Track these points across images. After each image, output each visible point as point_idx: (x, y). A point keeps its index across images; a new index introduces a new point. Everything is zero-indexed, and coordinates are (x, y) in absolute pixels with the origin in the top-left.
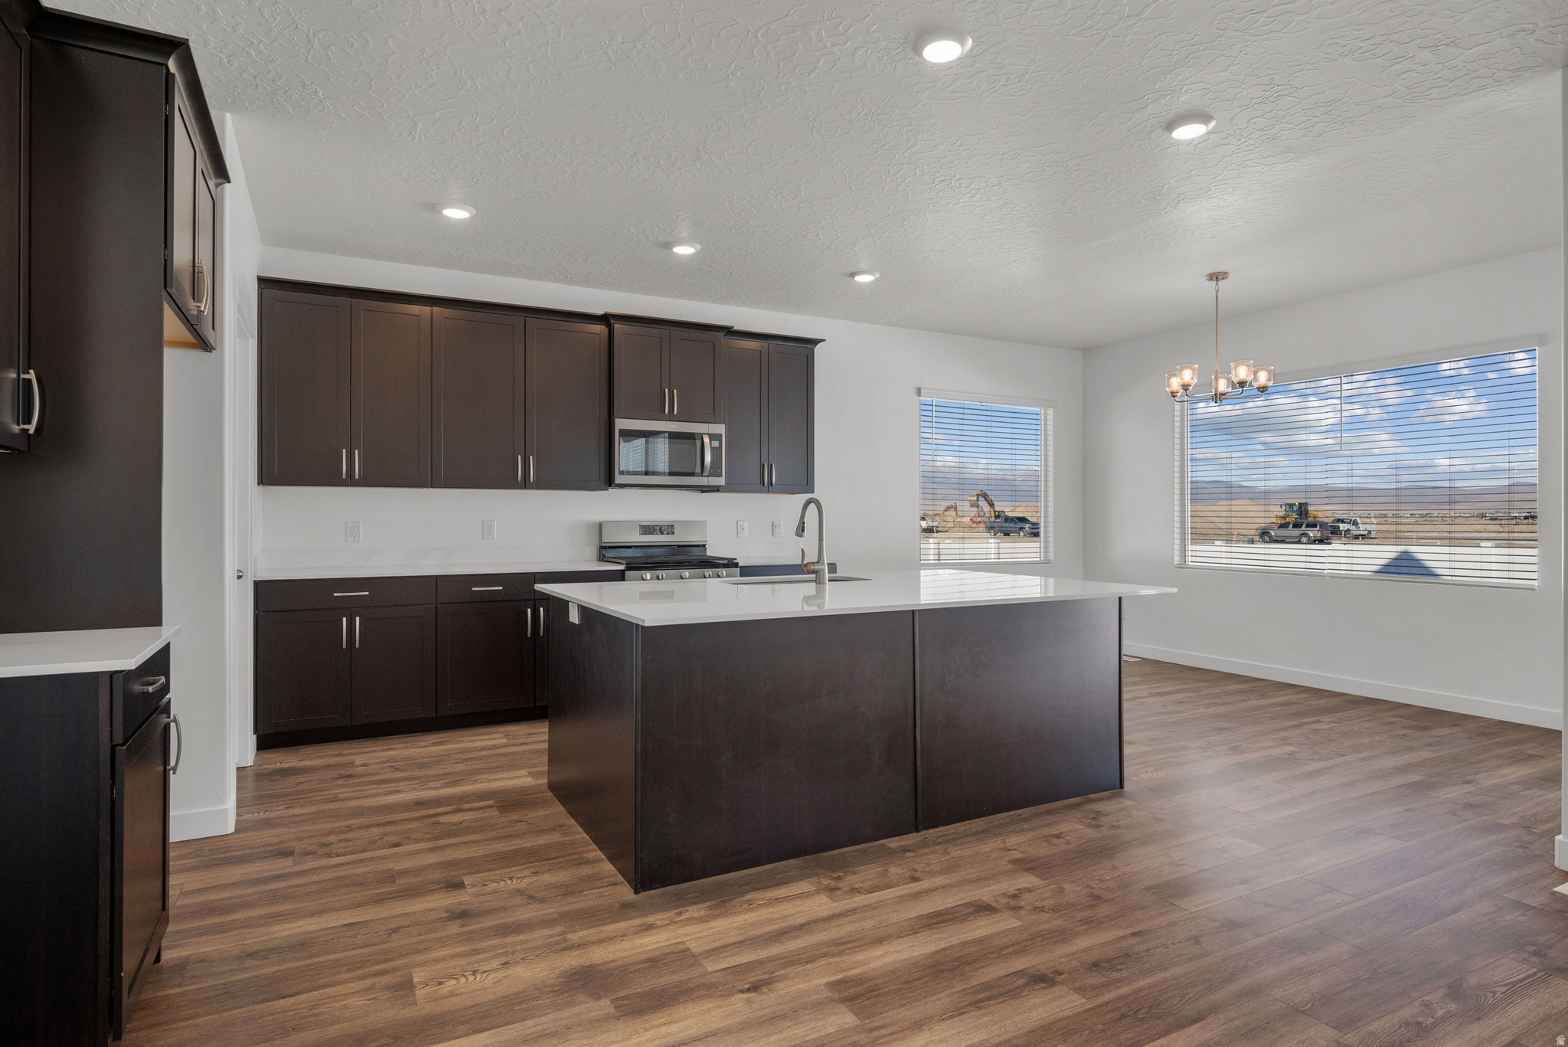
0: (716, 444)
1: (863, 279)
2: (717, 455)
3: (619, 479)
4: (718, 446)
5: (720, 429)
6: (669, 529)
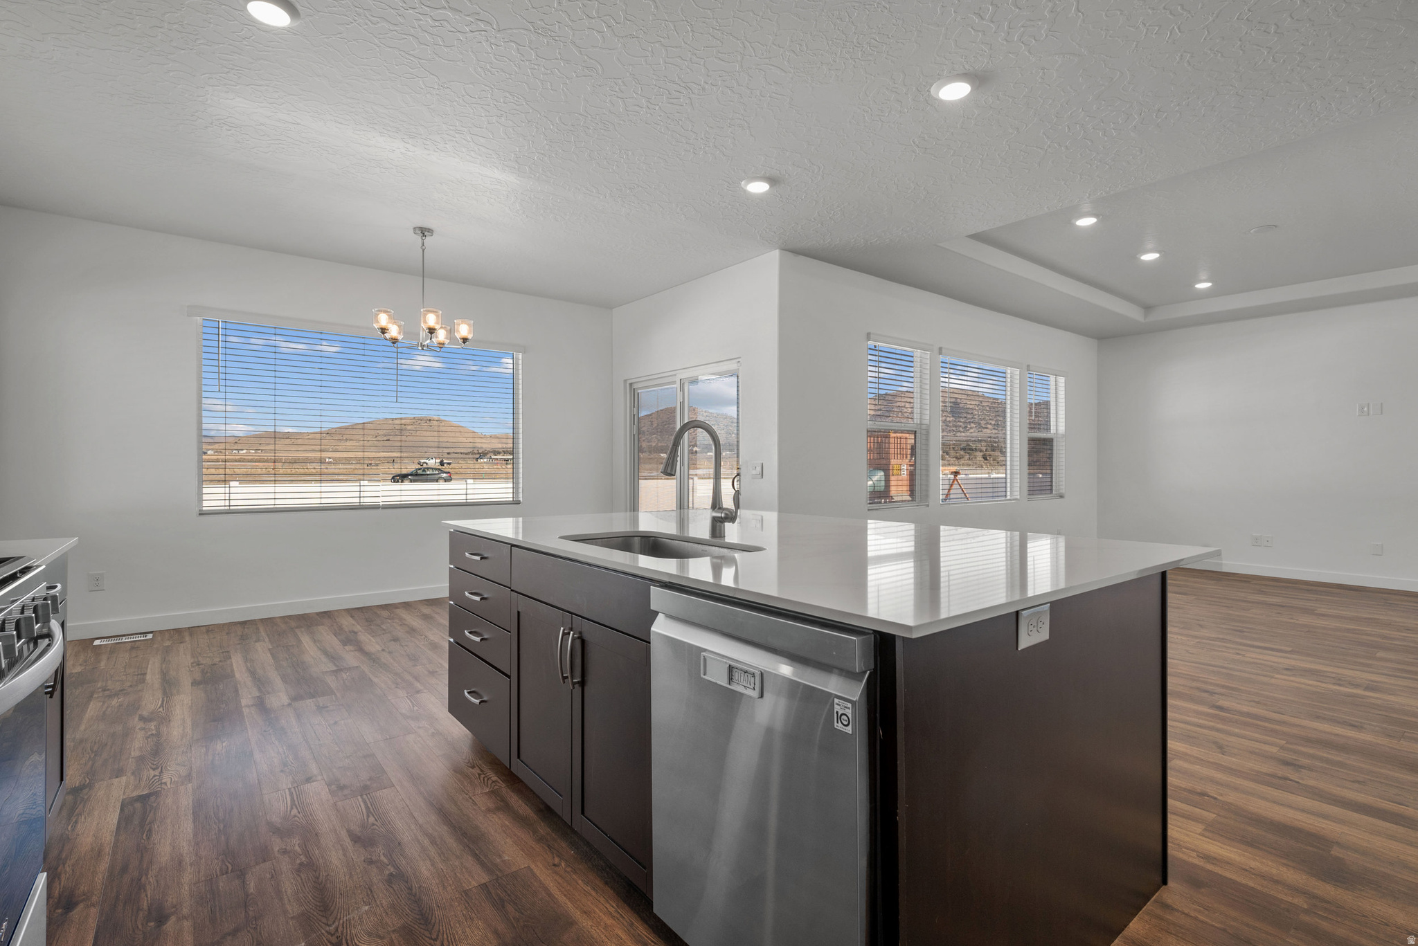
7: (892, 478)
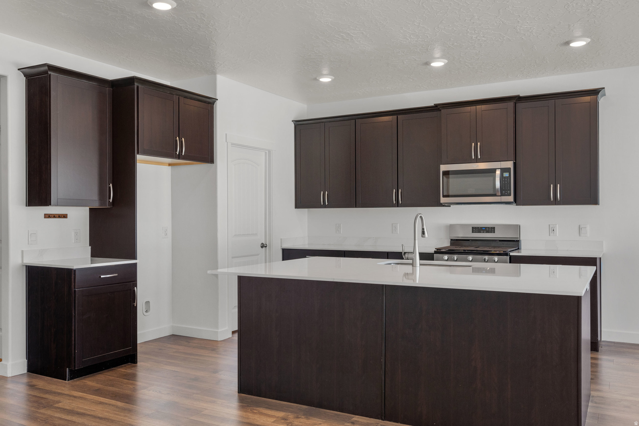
0: (506, 175)
1: (577, 44)
2: (507, 182)
3: (443, 200)
4: (508, 175)
5: (509, 164)
6: (491, 229)
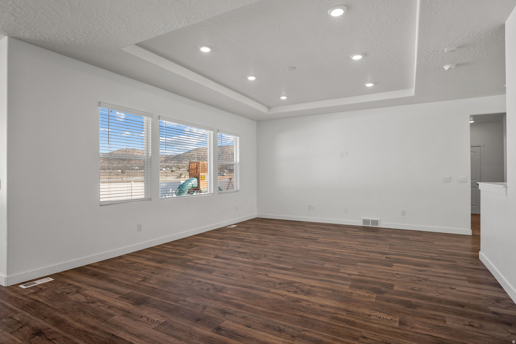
7: (200, 181)
